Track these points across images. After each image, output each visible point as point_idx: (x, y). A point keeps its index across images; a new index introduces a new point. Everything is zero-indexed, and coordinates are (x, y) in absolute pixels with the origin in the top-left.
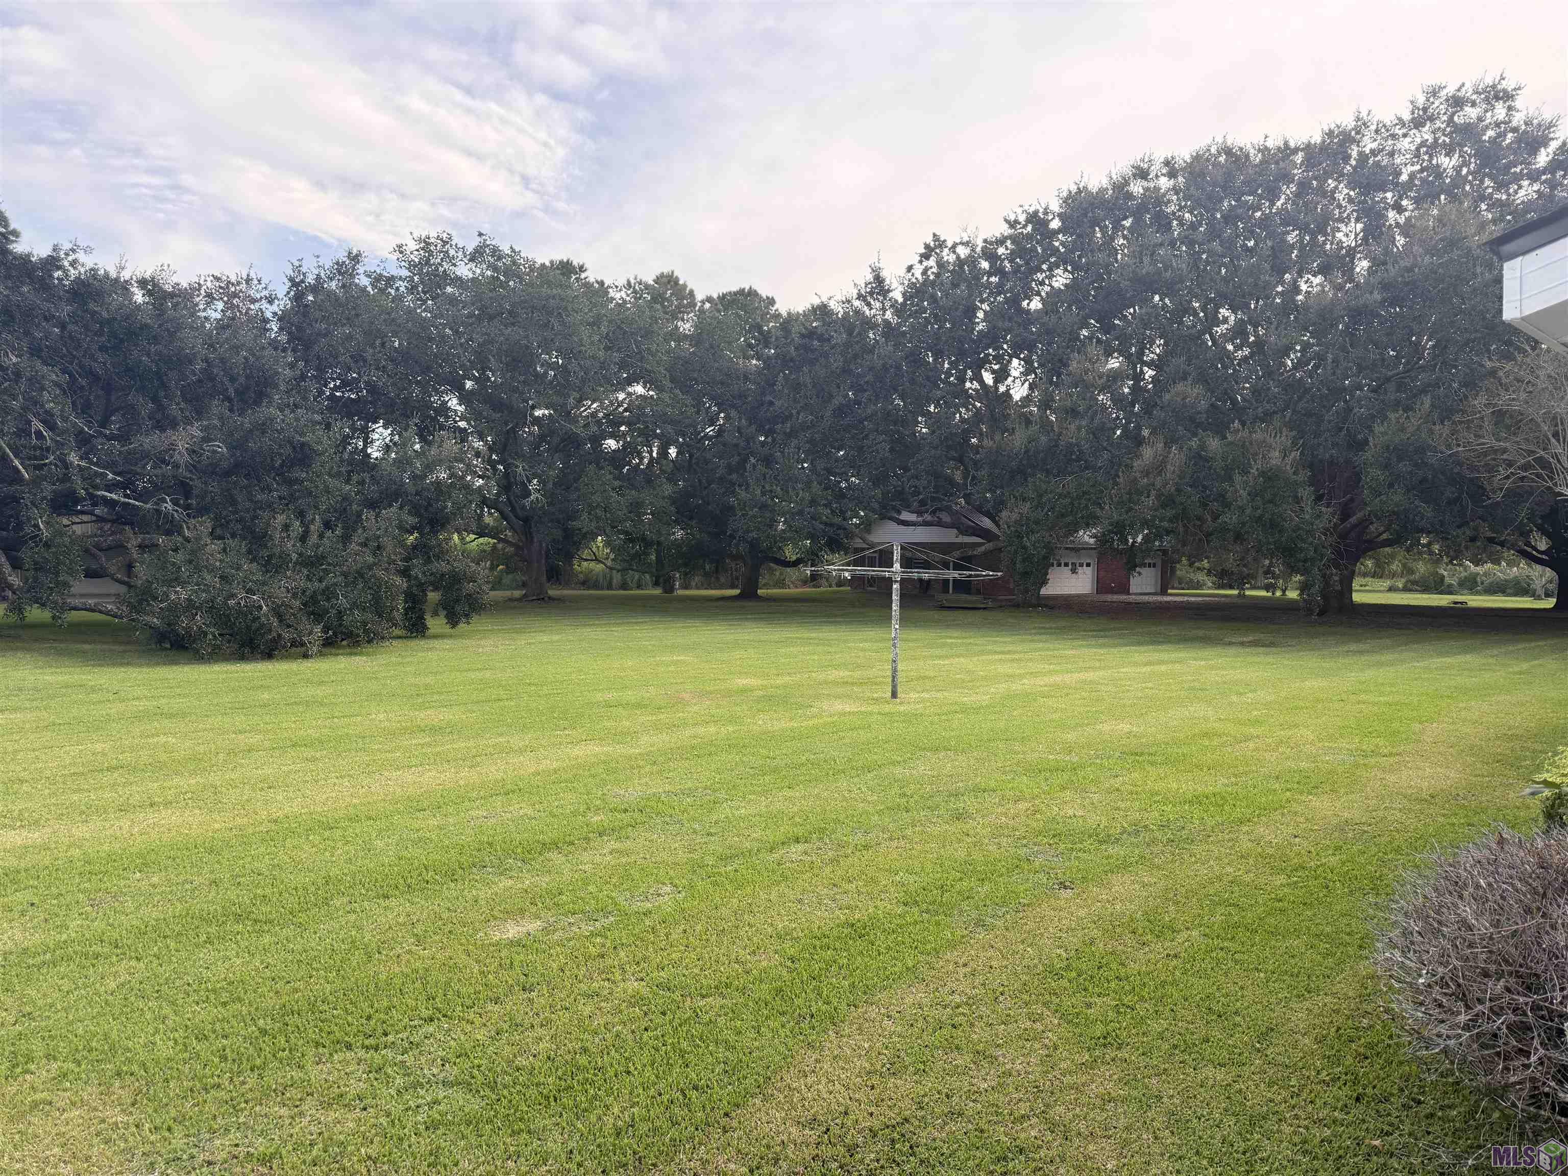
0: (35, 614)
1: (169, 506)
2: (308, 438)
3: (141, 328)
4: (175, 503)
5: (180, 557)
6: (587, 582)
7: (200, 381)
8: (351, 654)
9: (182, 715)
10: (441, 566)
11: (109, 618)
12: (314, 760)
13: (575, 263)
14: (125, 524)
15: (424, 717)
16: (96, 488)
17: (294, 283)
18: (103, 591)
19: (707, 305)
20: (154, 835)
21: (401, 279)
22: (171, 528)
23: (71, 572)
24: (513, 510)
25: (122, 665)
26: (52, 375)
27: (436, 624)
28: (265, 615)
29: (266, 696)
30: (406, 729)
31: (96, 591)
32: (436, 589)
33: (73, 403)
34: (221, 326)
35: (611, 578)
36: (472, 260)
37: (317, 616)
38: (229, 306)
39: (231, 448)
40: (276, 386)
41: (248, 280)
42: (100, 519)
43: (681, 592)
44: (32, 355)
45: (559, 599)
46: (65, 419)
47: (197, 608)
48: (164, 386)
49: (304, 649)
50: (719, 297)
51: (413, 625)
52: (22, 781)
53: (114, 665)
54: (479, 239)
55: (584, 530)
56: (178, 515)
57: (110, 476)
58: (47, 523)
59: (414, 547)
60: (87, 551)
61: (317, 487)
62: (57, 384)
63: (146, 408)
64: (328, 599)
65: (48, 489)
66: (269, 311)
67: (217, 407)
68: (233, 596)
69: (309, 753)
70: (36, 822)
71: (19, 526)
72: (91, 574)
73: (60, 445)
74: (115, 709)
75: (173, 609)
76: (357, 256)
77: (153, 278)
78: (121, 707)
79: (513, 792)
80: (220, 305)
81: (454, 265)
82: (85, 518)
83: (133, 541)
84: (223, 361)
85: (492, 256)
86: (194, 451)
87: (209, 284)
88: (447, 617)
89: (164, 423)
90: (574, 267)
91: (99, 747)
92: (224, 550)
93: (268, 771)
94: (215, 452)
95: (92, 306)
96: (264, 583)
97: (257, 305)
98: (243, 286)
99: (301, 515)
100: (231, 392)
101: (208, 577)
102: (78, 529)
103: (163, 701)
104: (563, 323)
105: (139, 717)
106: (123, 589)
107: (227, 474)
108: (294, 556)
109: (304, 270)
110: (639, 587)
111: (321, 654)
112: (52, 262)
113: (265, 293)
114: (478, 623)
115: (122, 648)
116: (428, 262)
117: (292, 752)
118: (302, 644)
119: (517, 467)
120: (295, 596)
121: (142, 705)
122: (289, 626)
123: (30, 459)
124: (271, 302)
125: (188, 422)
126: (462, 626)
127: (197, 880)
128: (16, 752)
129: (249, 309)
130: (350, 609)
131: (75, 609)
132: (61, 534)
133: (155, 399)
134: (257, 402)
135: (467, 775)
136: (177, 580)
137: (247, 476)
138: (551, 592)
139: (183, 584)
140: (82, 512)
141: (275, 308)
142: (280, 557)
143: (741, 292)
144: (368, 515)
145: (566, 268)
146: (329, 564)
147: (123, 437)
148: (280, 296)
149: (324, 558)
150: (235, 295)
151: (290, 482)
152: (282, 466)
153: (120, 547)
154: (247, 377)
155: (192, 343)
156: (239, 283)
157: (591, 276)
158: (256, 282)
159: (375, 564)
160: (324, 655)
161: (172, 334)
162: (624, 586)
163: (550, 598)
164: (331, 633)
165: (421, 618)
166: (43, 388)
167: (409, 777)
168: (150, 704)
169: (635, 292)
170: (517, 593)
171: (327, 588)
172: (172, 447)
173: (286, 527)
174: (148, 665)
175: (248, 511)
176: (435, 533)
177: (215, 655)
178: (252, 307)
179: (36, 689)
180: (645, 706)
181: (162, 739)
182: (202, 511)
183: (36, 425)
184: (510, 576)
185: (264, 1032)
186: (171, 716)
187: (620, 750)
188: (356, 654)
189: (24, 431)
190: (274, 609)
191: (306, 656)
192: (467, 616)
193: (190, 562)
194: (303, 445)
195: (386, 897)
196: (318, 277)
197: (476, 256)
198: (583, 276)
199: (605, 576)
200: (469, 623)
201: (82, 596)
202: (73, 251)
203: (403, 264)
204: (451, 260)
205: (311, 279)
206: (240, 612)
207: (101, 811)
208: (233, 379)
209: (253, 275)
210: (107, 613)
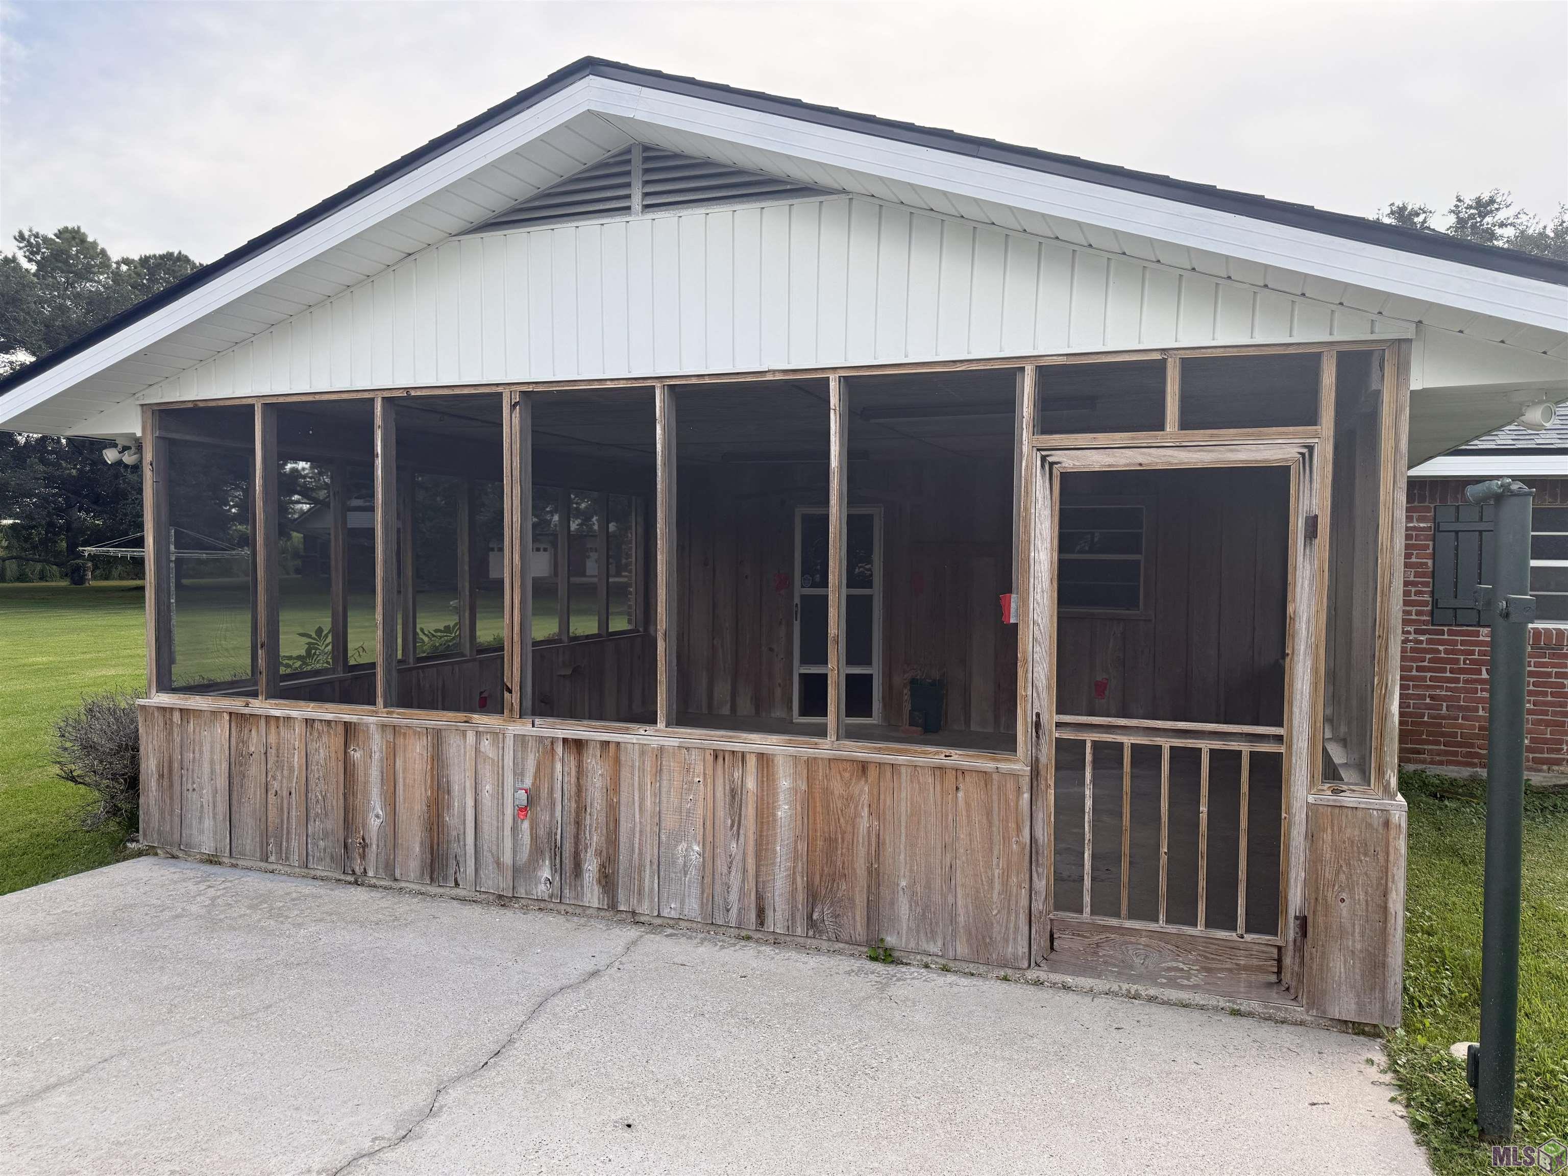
19: (124, 268)
43: (93, 583)
50: (141, 259)
110: (42, 578)
143: (169, 256)
162: (21, 578)
169: (30, 244)
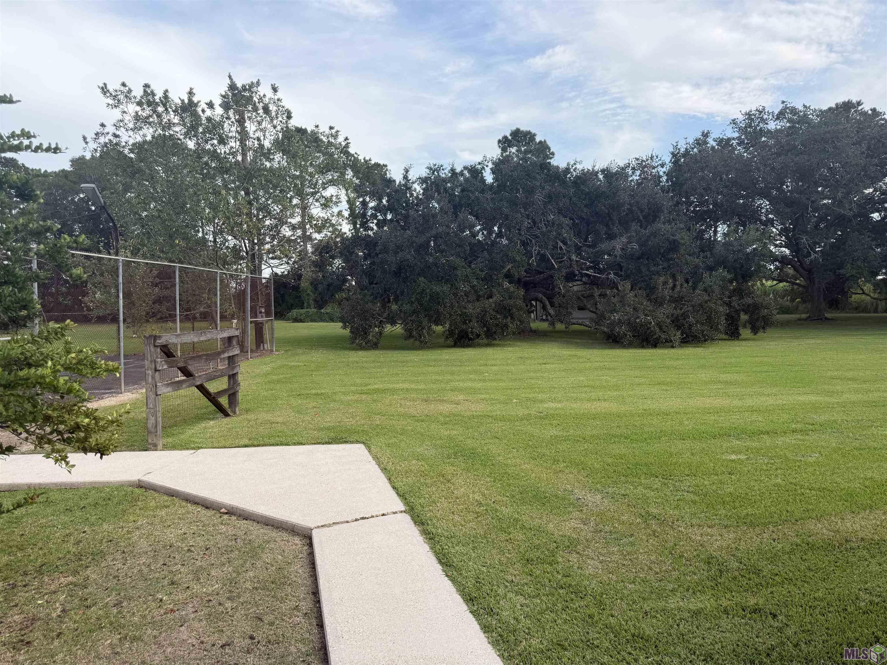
0: (560, 326)
1: (612, 276)
2: (678, 237)
3: (602, 194)
4: (615, 274)
5: (615, 300)
6: (858, 308)
7: (627, 214)
8: (695, 347)
9: (614, 369)
10: (749, 301)
11: (587, 328)
12: (667, 390)
13: (854, 101)
14: (594, 285)
15: (723, 377)
16: (582, 269)
17: (674, 155)
18: (586, 316)
20: (599, 409)
21: (734, 139)
22: (614, 286)
23: (572, 308)
24: (801, 265)
25: (591, 348)
26: (567, 221)
27: (745, 332)
28: (654, 326)
29: (650, 363)
30: (714, 381)
31: (581, 316)
32: (746, 313)
33: (574, 232)
34: (639, 184)
35: (877, 305)
36: (778, 118)
37: (678, 328)
38: (643, 172)
39: (641, 246)
40: (663, 212)
41: (652, 158)
42: (585, 283)
44: (559, 213)
45: (832, 319)
46: (571, 240)
47: (623, 323)
48: (611, 219)
49: (671, 344)
51: (732, 333)
52: (555, 388)
53: (589, 348)
54: (782, 105)
55: (847, 275)
56: (617, 279)
57: (588, 264)
58: (564, 287)
59: (734, 290)
60: (579, 298)
61: (681, 261)
62: (568, 225)
63: (603, 230)
64: (685, 319)
65: (564, 272)
66: (662, 171)
67: (634, 226)
68: (638, 317)
69: (664, 387)
70: (560, 401)
71: (553, 289)
72: (581, 309)
73: (568, 252)
74: (588, 365)
75: (612, 324)
76: (707, 133)
77: (607, 168)
78: (590, 364)
79: (756, 411)
80: (638, 173)
81: (767, 124)
82: (579, 283)
83: (597, 292)
84: (638, 203)
85: (791, 113)
86: (623, 249)
87: (633, 163)
88: (751, 328)
89: (611, 237)
90: (853, 104)
91: (582, 378)
92: (636, 296)
93: (645, 392)
94: (632, 248)
95: (582, 187)
96: (654, 311)
97: (656, 169)
98: (649, 161)
99: (674, 277)
100: (641, 218)
101: (628, 309)
102: (575, 288)
103: (606, 363)
104: (835, 147)
105: (596, 369)
106: (593, 315)
107: (639, 258)
108: (668, 297)
109: (679, 147)
111: (680, 346)
112: (567, 170)
113: (660, 162)
114: (770, 332)
115: (591, 342)
116: (750, 126)
117: (658, 387)
118: (671, 341)
119: (803, 239)
120: (668, 317)
121: (597, 364)
122: (664, 332)
123: (557, 259)
124: (662, 167)
125: (621, 235)
126: (760, 334)
127: (613, 425)
128: (553, 378)
129: (652, 172)
130: (696, 324)
131: (574, 324)
132: (568, 291)
133: (607, 226)
134: (653, 222)
135: (737, 402)
136: (614, 311)
137: (648, 259)
138: (828, 315)
139: (617, 312)
140: (578, 280)
141: (664, 169)
142: (662, 298)
144: (706, 275)
145: (848, 106)
146: (685, 301)
147: (593, 246)
148: (667, 163)
149: (683, 298)
150: (645, 166)
151: (669, 260)
152: (664, 252)
153: (592, 296)
154: (649, 209)
155: (624, 197)
156: (647, 160)
157: (866, 107)
158: (655, 157)
159: (709, 300)
160: (682, 347)
161: (614, 194)
163: (826, 319)
164: (685, 336)
165: (737, 329)
166: (562, 228)
167: (708, 401)
168: (601, 364)
170: (804, 316)
171: (684, 313)
172: (614, 248)
173: (665, 283)
174: (602, 349)
175: (647, 275)
176: (746, 282)
177: (630, 345)
178: (653, 171)
179: (559, 356)
180: (856, 380)
181: (605, 378)
182: (627, 277)
183: (560, 244)
184: (804, 305)
185: (629, 468)
186: (609, 369)
187: (827, 399)
188: (698, 347)
189: (555, 247)
190: (657, 324)
191: (673, 347)
192: (764, 328)
193: (621, 302)
194: (675, 240)
195: (684, 440)
196: (686, 149)
197: (780, 116)
198: (860, 108)
199: (872, 304)
200: (765, 333)
201: (576, 318)
202: (575, 164)
203: (736, 129)
204: (764, 121)
205: (682, 150)
206: (642, 325)
207: (581, 400)
208: (642, 211)
209: (654, 154)
210: (586, 326)
